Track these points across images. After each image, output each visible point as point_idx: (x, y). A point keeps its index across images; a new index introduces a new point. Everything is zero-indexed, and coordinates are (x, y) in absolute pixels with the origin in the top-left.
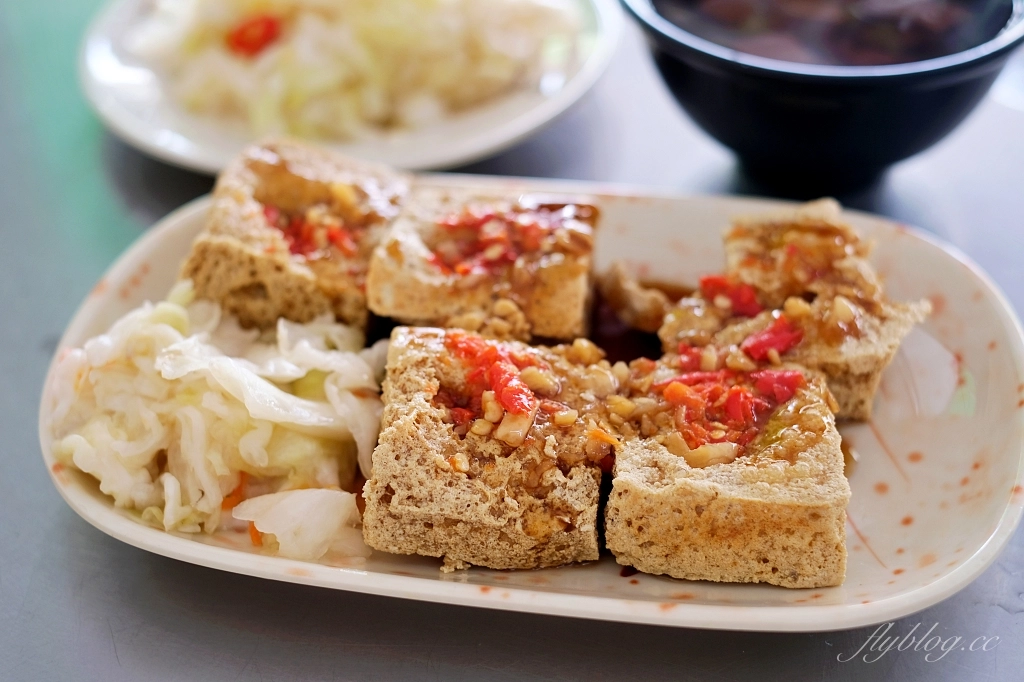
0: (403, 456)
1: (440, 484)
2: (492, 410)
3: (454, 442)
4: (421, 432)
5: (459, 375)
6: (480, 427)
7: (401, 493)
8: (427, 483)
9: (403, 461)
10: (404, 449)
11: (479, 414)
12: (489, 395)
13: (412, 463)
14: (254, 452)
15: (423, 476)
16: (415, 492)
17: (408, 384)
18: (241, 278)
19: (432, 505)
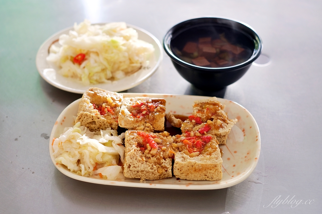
0: (132, 158)
1: (140, 164)
2: (149, 148)
3: (142, 155)
4: (135, 153)
5: (141, 140)
6: (147, 151)
7: (132, 166)
8: (138, 163)
9: (132, 159)
10: (132, 157)
11: (146, 148)
12: (148, 145)
13: (134, 160)
14: (99, 159)
15: (137, 162)
16: (135, 165)
17: (131, 143)
18: (90, 120)
19: (139, 168)
